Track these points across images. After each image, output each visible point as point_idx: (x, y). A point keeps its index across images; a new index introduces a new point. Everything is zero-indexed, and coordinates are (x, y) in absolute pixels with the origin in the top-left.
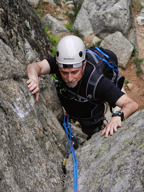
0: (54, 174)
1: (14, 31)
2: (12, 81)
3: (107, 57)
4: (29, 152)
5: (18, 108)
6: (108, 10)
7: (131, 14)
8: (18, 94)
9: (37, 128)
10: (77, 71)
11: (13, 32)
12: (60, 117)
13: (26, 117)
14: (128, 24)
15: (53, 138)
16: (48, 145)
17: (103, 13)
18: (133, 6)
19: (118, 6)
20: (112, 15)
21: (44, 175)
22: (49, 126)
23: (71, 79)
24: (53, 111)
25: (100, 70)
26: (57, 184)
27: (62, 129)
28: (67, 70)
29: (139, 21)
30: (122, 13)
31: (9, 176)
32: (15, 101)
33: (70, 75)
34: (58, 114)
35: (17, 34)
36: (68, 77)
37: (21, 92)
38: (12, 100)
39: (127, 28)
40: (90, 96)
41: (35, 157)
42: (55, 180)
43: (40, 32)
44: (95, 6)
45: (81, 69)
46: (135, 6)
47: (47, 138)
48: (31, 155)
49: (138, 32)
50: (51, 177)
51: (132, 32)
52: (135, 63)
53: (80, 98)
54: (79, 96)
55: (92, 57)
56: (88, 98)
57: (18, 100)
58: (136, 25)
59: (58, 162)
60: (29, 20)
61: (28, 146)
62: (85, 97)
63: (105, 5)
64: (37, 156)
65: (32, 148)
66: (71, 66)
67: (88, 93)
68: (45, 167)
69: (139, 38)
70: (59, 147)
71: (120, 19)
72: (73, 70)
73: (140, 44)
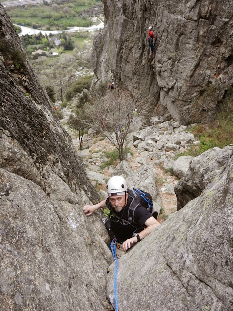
0: (98, 270)
1: (74, 183)
2: (67, 202)
3: (144, 194)
4: (78, 250)
5: (71, 221)
6: (141, 184)
7: (156, 186)
8: (71, 210)
9: (86, 237)
10: (121, 198)
11: (72, 183)
12: (107, 241)
13: (77, 228)
14: (155, 192)
15: (100, 250)
16: (95, 252)
17: (138, 186)
18: (157, 182)
19: (147, 181)
20: (144, 187)
21: (90, 269)
22: (96, 240)
23: (117, 204)
24: (102, 236)
25: (138, 201)
26: (101, 278)
27: (109, 249)
28: (114, 197)
29: (163, 191)
30: (150, 186)
31: (56, 252)
32: (69, 215)
33: (116, 200)
34: (105, 239)
35: (75, 184)
36: (115, 203)
37: (74, 210)
38: (67, 215)
39: (155, 195)
40: (131, 219)
41: (83, 255)
42: (100, 274)
43: (95, 196)
44: (132, 183)
45: (124, 197)
46: (159, 181)
47: (95, 248)
48: (80, 253)
49: (162, 198)
50: (96, 272)
51: (158, 198)
52: (163, 218)
53: (124, 221)
54: (123, 220)
55: (133, 194)
56: (130, 221)
57: (71, 214)
58: (161, 193)
59: (104, 268)
60: (86, 185)
61: (77, 246)
62: (127, 220)
63: (139, 182)
64: (85, 254)
65: (81, 248)
66: (116, 194)
67: (129, 217)
68: (91, 263)
69: (164, 202)
70: (105, 258)
71: (149, 190)
72: (118, 197)
73: (165, 206)
